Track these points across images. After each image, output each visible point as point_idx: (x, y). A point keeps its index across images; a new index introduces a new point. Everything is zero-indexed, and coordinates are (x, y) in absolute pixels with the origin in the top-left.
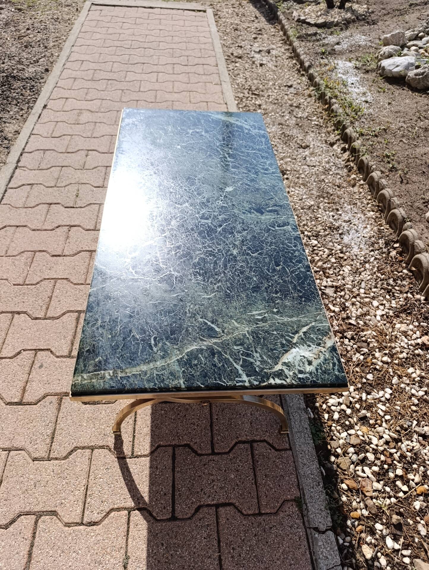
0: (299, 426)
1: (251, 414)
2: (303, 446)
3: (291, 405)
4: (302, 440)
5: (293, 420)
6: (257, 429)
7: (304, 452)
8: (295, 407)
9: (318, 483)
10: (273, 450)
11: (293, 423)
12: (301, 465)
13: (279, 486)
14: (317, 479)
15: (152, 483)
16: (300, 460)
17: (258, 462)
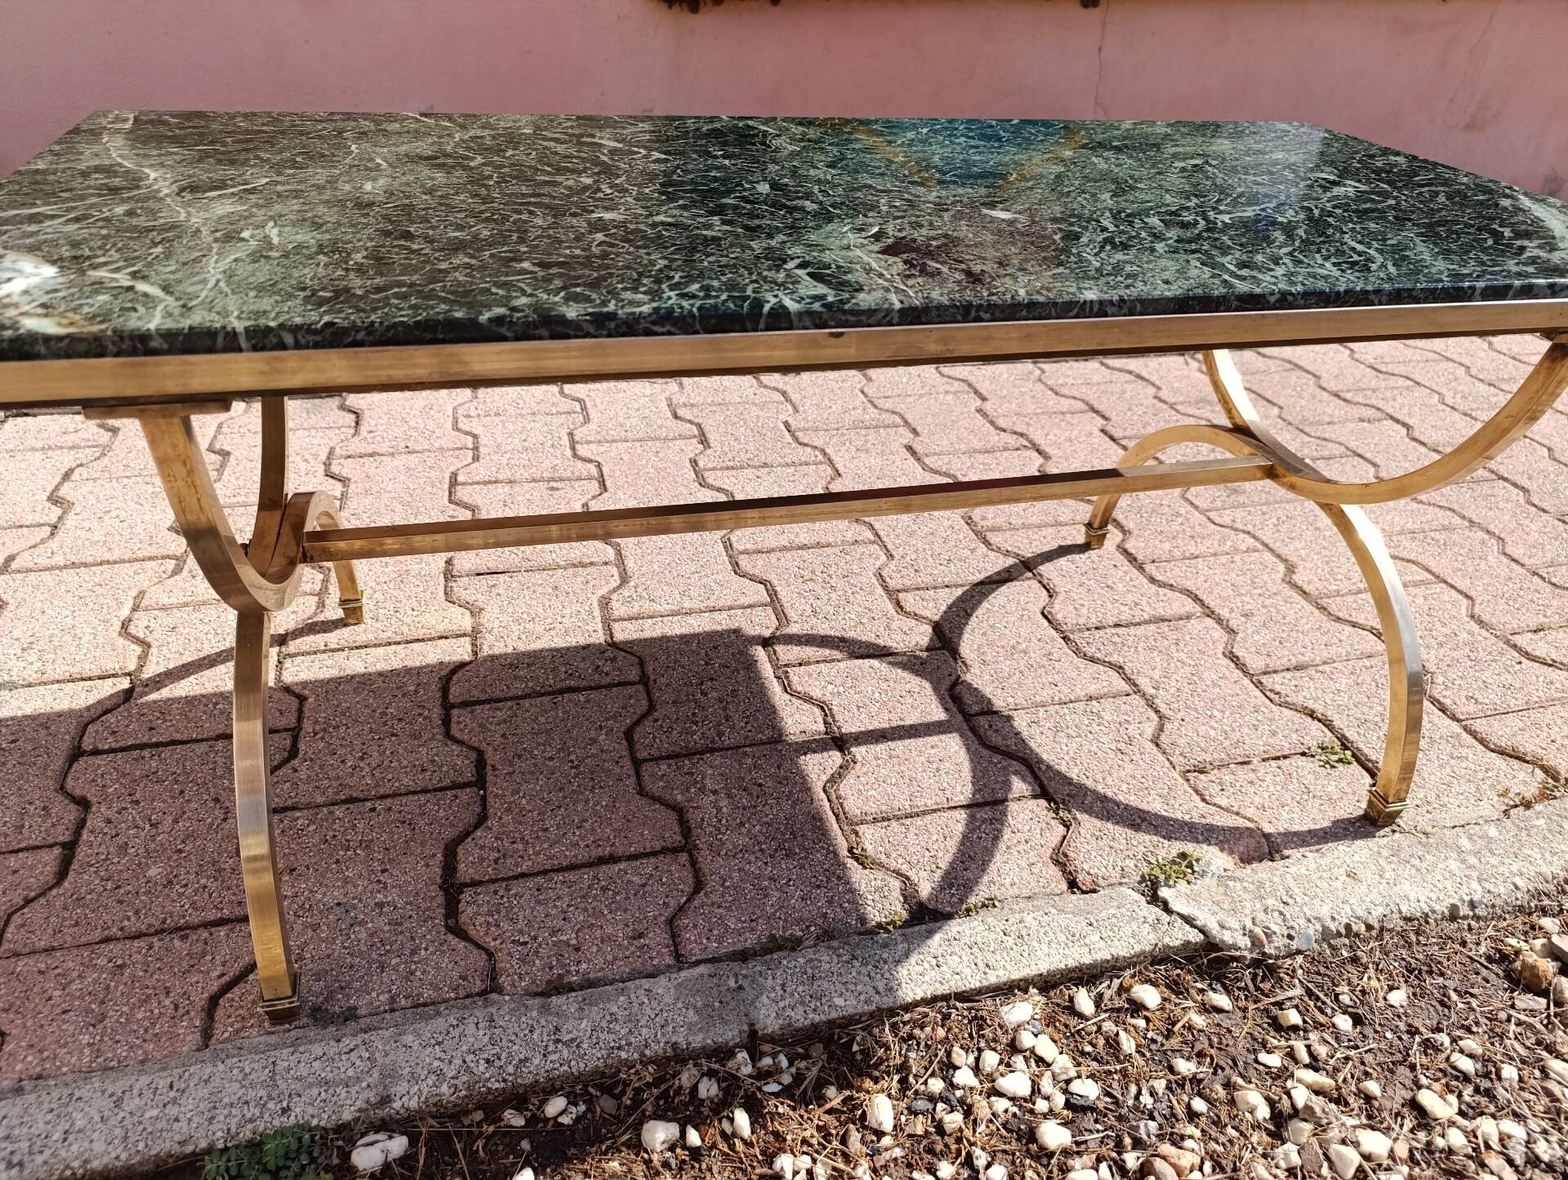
0: (299, 1079)
1: (380, 905)
2: (204, 1092)
3: (409, 1039)
4: (233, 1091)
5: (333, 1049)
6: (315, 928)
7: (174, 1101)
8: (401, 1056)
9: (21, 1164)
10: (214, 987)
11: (318, 1050)
12: (116, 1087)
13: (65, 1012)
14: (39, 1159)
15: (191, 701)
16: (144, 1080)
17: (182, 938)
